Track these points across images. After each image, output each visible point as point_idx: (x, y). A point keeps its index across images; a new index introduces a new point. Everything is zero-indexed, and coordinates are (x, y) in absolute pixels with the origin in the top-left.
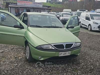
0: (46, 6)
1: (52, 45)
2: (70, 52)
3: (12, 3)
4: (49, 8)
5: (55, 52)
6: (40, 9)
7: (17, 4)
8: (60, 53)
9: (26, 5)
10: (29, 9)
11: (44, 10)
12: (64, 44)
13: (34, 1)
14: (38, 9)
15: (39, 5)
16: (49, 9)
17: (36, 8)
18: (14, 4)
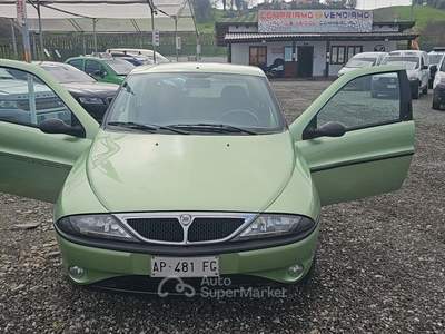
0: (391, 25)
1: (123, 218)
2: (213, 258)
3: (237, 26)
4: (406, 32)
5: (128, 254)
6: (360, 39)
7: (256, 25)
8: (153, 261)
9: (294, 30)
10: (310, 43)
11: (378, 43)
12: (186, 219)
13: (353, 5)
14: (349, 39)
15: (354, 20)
16: (404, 38)
17: (338, 39)
18: (247, 26)
